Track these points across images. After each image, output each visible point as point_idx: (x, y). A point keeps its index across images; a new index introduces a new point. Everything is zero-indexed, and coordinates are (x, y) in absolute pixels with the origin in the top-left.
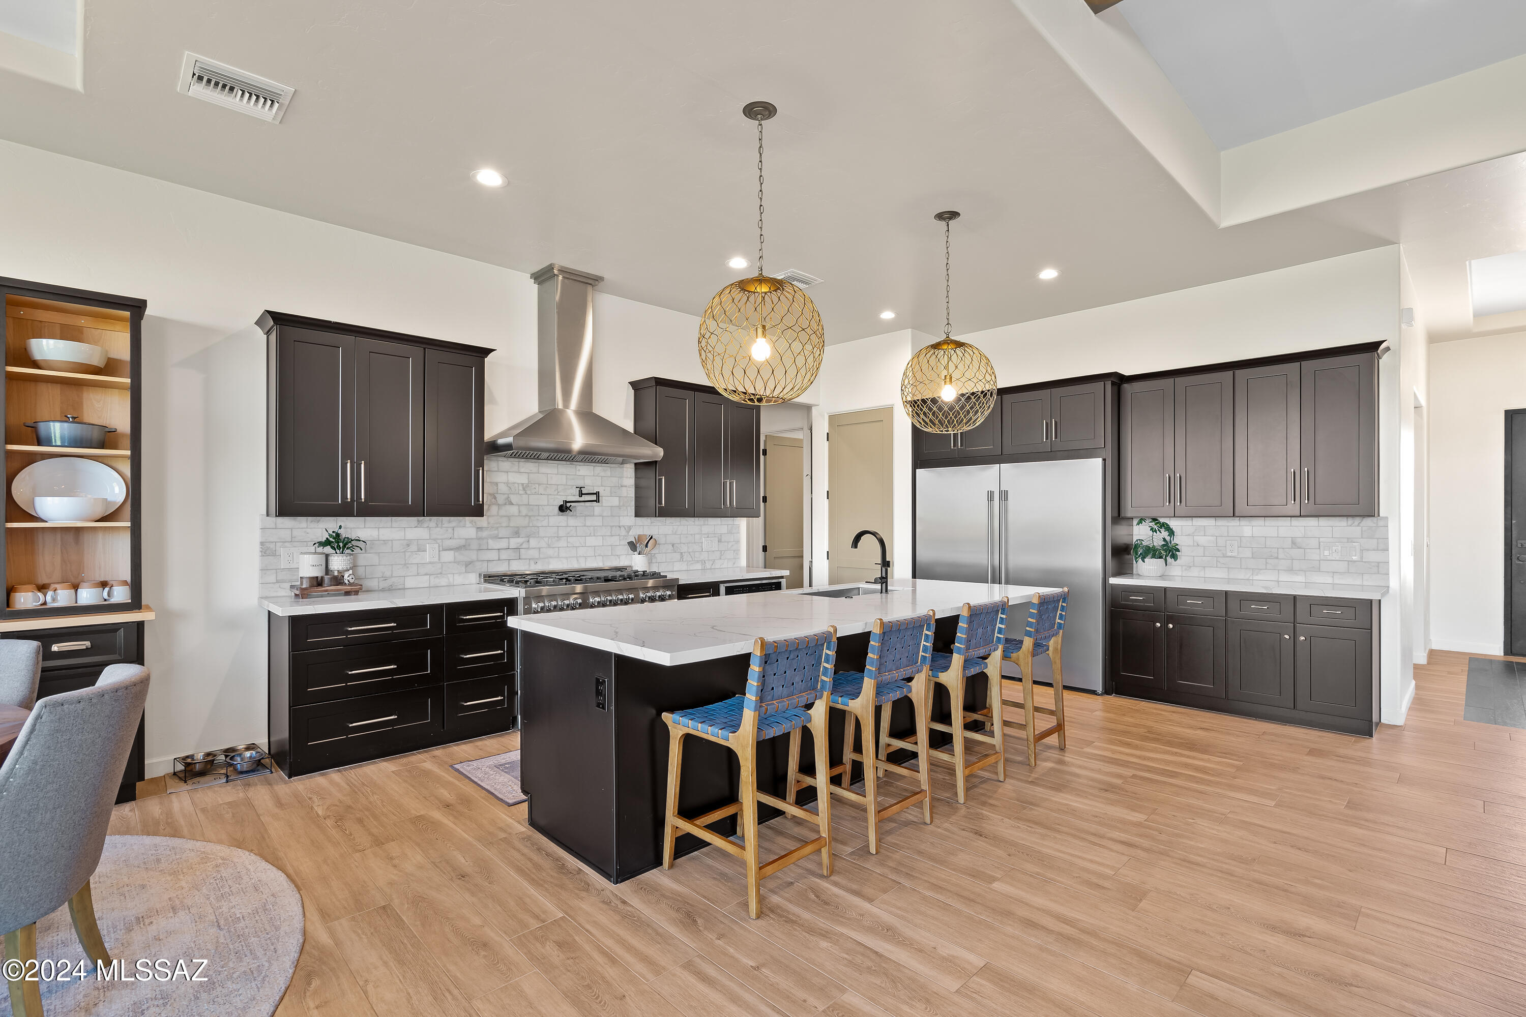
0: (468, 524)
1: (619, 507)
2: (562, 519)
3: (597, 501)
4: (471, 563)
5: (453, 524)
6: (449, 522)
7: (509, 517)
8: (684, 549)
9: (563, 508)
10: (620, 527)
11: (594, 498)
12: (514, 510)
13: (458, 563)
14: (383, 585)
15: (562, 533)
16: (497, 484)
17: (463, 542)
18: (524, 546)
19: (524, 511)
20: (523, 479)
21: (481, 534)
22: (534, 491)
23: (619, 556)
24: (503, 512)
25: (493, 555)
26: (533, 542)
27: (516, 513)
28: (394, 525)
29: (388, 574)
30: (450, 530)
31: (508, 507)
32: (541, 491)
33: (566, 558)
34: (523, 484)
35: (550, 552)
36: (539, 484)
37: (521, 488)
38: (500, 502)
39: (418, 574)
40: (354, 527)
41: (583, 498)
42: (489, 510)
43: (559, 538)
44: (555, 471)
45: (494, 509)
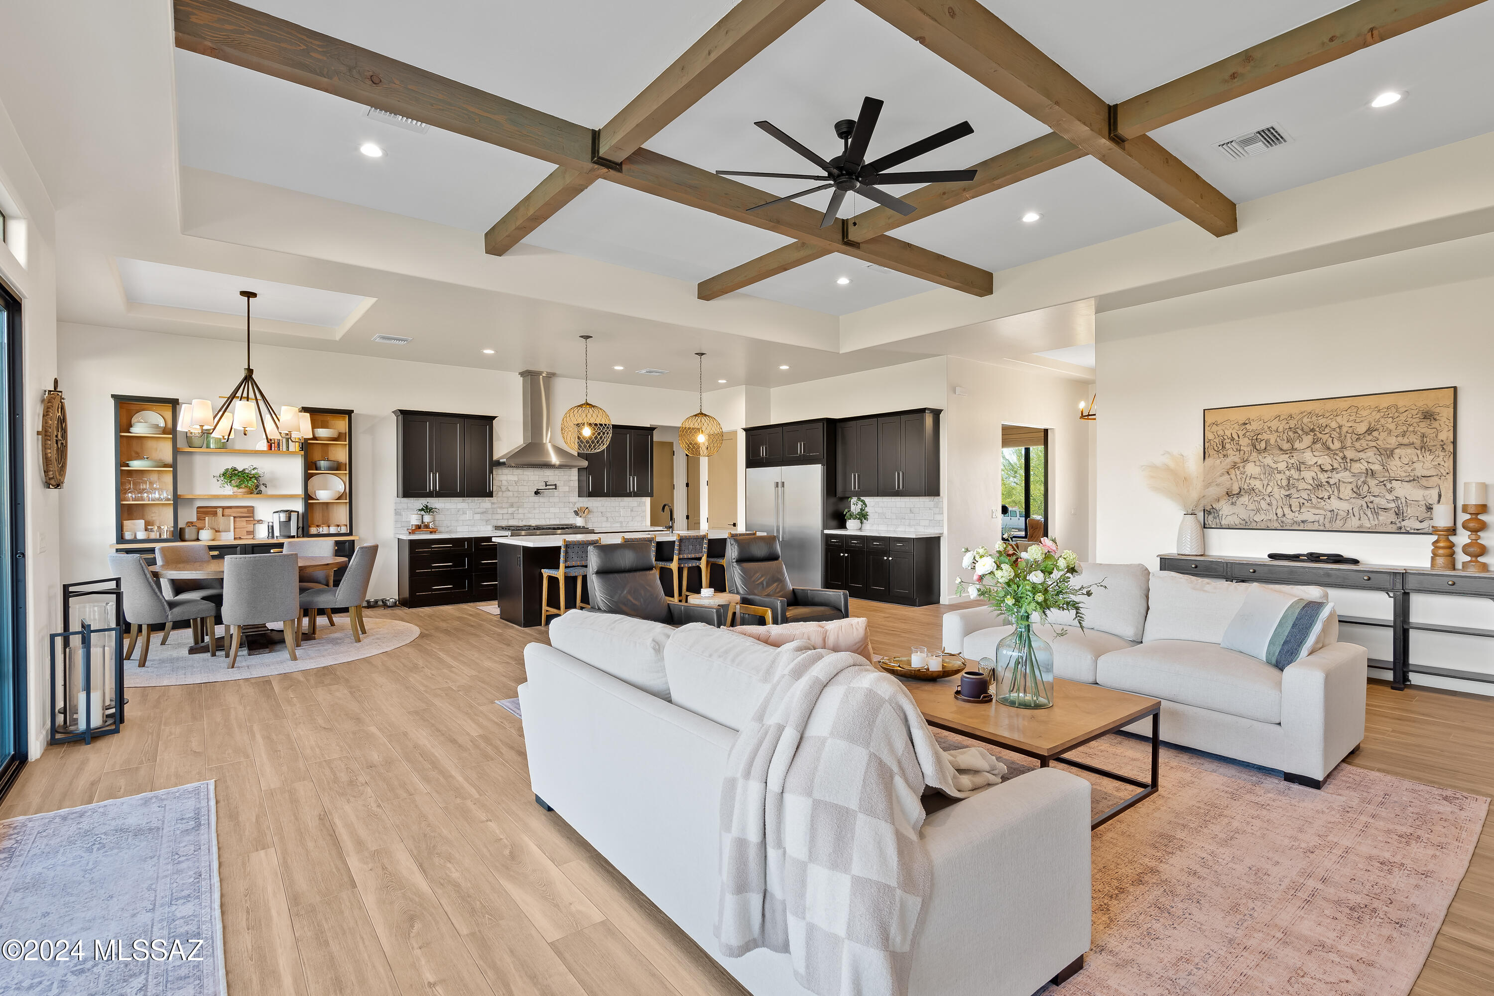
0: (487, 501)
1: (569, 492)
2: (536, 498)
3: (556, 489)
4: (488, 520)
5: (480, 501)
6: (478, 500)
7: (508, 498)
8: (609, 515)
9: (537, 493)
10: (569, 503)
11: (554, 487)
12: (510, 494)
13: (482, 520)
14: (447, 530)
15: (536, 505)
16: (500, 481)
17: (484, 510)
18: (516, 512)
19: (516, 494)
20: (515, 479)
21: (493, 506)
22: (521, 484)
23: (569, 518)
24: (504, 495)
25: (500, 517)
26: (521, 510)
27: (512, 495)
28: (452, 501)
29: (449, 525)
30: (477, 504)
31: (506, 492)
32: (525, 484)
33: (539, 519)
34: (515, 481)
35: (530, 515)
36: (524, 481)
37: (514, 483)
38: (501, 490)
39: (462, 524)
40: (434, 502)
41: (548, 487)
42: (497, 494)
43: (535, 508)
44: (533, 474)
45: (500, 494)
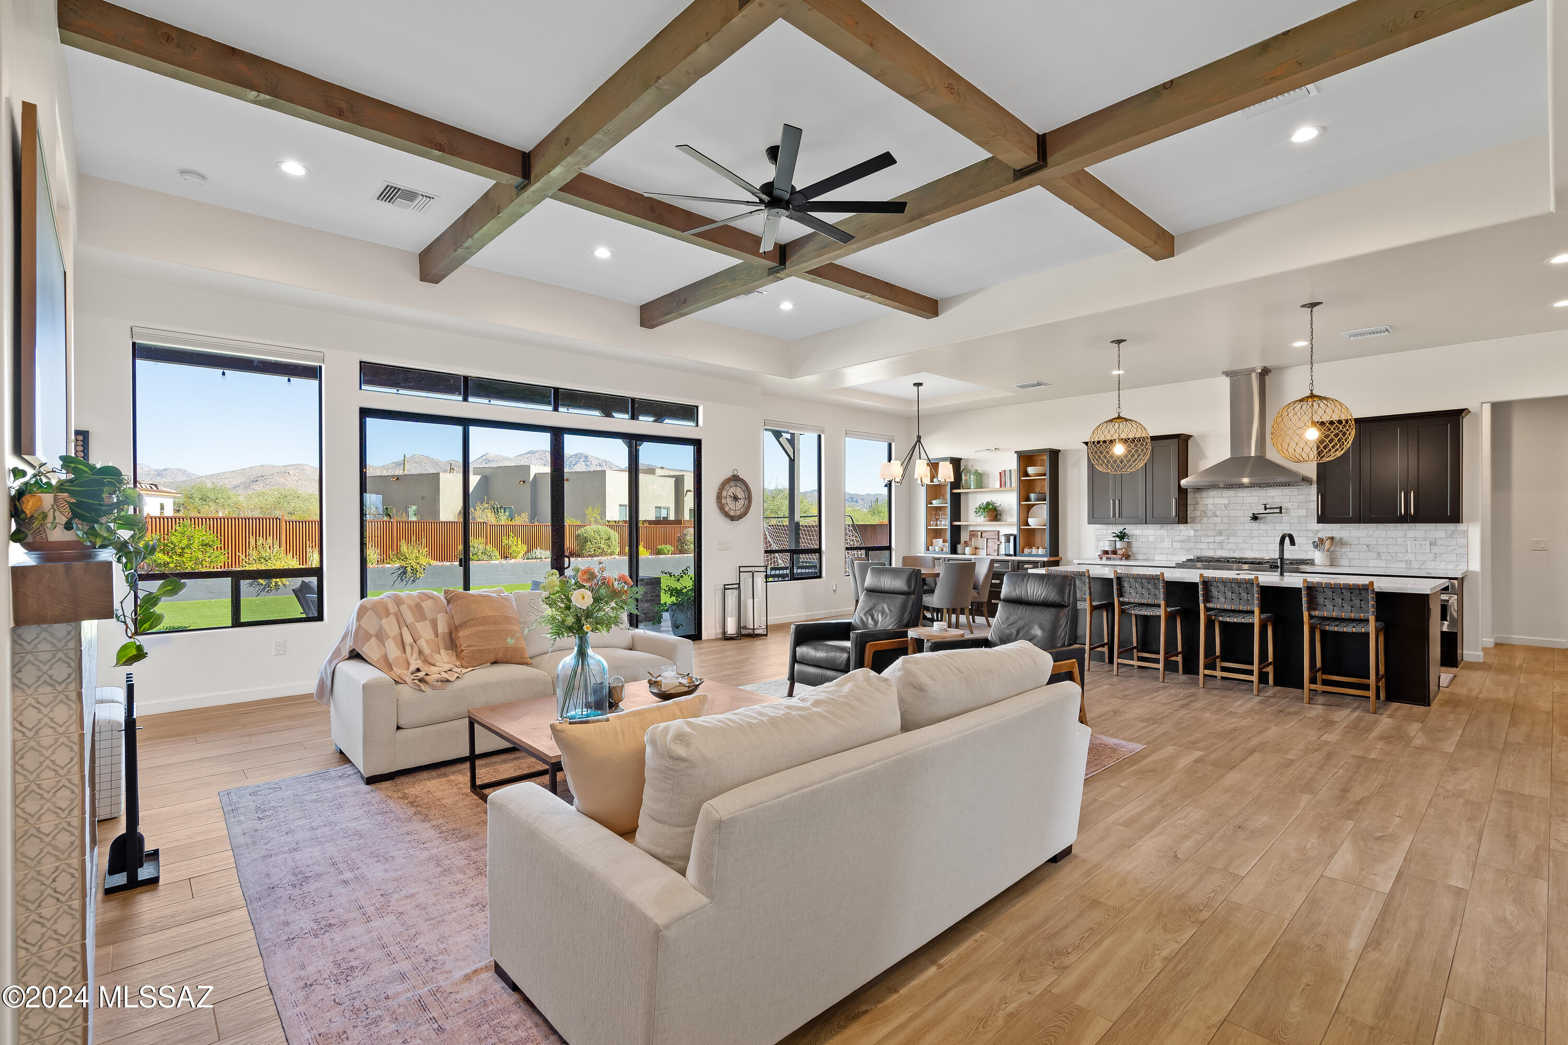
0: (1189, 528)
1: (1307, 516)
2: (1255, 525)
3: (1281, 512)
4: (1190, 549)
5: (1181, 528)
6: (1179, 527)
7: (1215, 524)
9: (1255, 518)
10: (1307, 531)
11: (1278, 511)
12: (1218, 520)
13: (1183, 549)
15: (1254, 533)
16: (1207, 505)
17: (1186, 538)
18: (1226, 541)
19: (1225, 520)
20: (1225, 501)
21: (1196, 534)
22: (1232, 508)
23: (1306, 552)
24: (1211, 521)
25: (1204, 546)
26: (1232, 539)
27: (1220, 521)
29: (1147, 552)
30: (1179, 531)
31: (1214, 518)
32: (1238, 507)
33: (1259, 550)
34: (1224, 504)
35: (1245, 546)
36: (1237, 504)
37: (1223, 506)
38: (1209, 515)
39: (1161, 554)
40: (1132, 530)
41: (1268, 511)
42: (1201, 520)
43: (1252, 537)
44: (1249, 494)
45: (1205, 520)
